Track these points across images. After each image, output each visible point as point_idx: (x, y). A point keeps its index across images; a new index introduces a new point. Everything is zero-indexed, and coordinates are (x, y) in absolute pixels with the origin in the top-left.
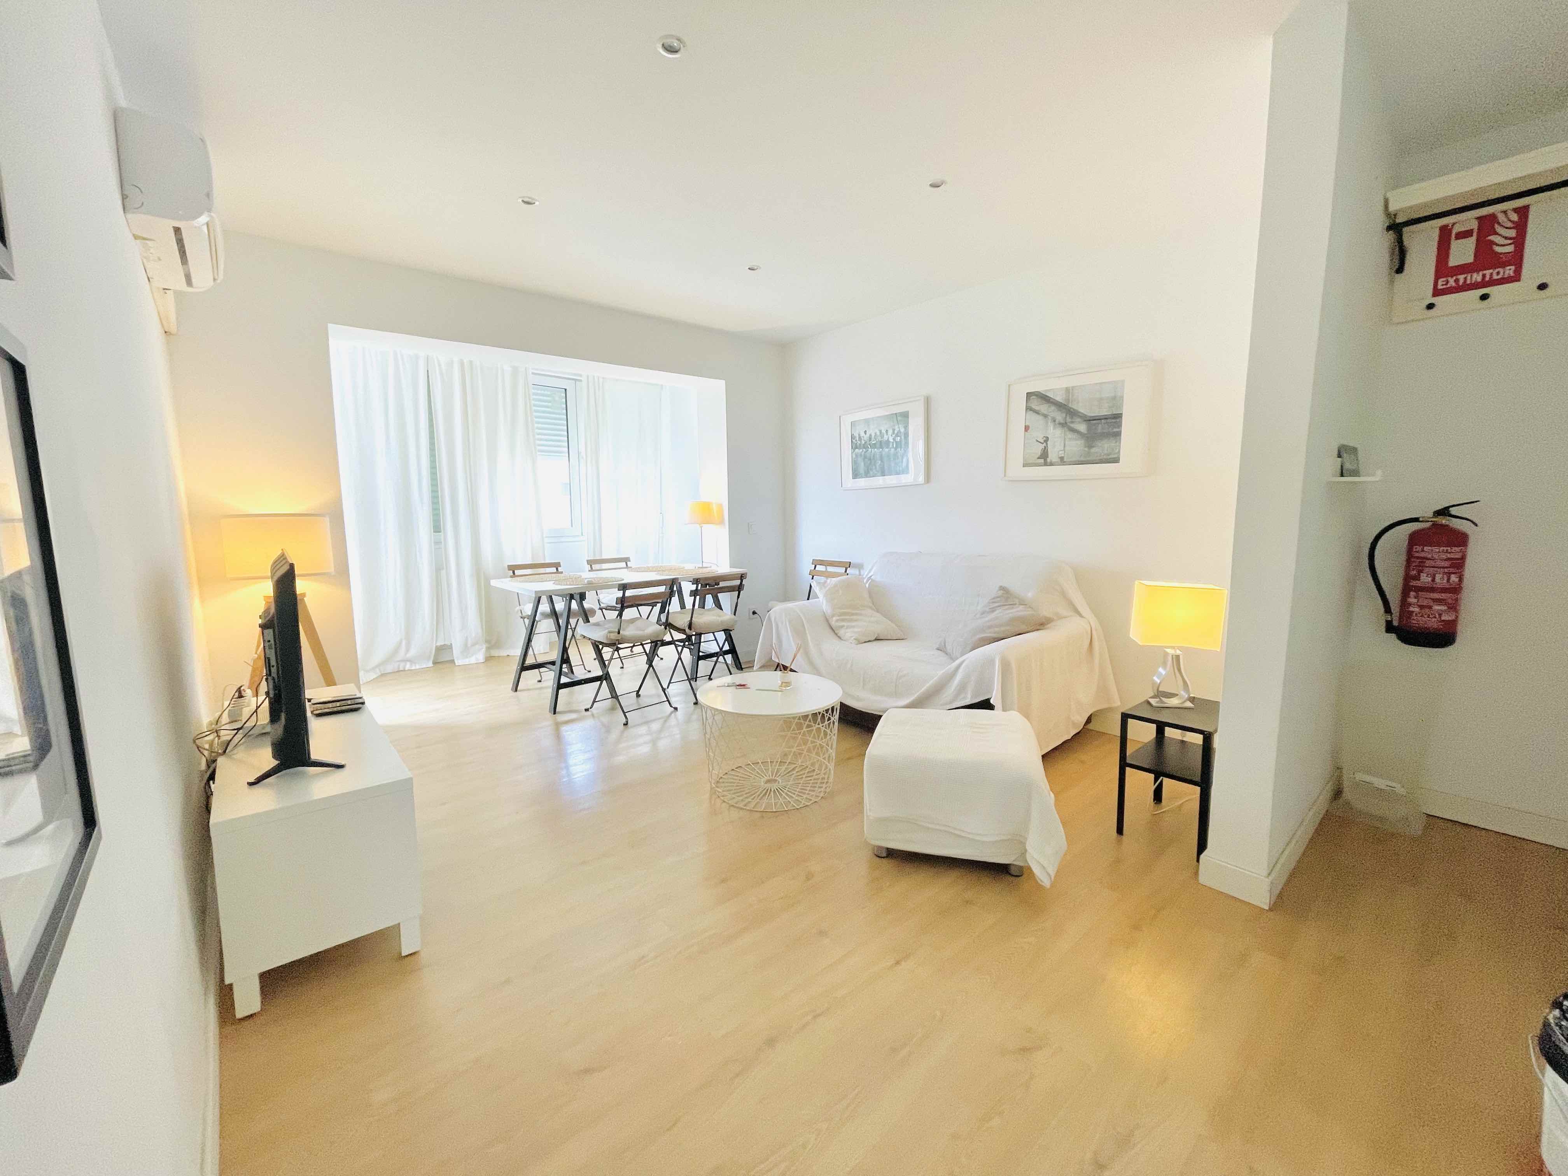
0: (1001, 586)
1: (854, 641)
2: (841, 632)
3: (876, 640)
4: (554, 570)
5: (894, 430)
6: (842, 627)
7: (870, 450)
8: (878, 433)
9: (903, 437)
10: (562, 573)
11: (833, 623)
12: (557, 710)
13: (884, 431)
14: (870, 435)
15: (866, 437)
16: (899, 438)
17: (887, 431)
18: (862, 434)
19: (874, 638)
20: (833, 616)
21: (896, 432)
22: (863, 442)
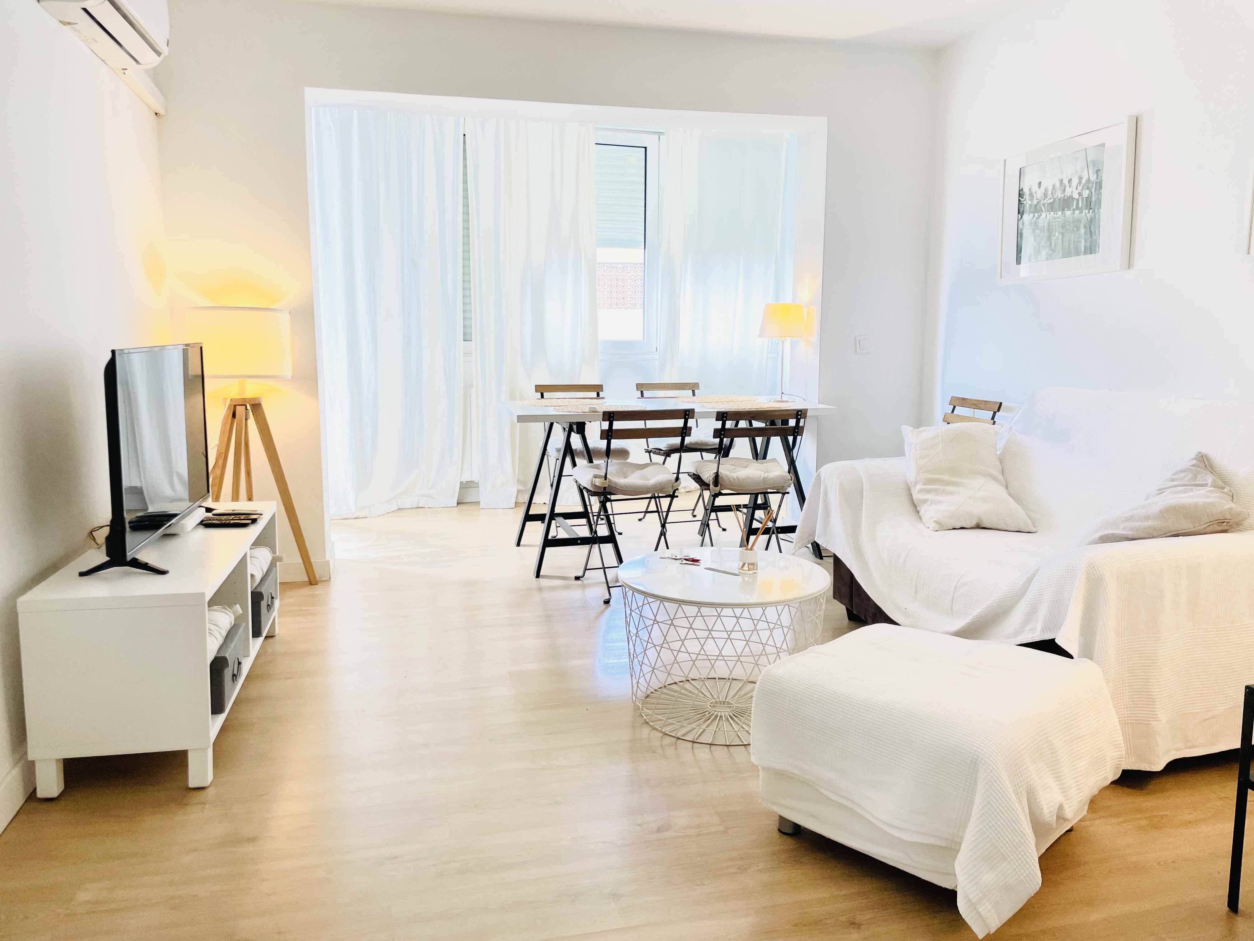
0: (1200, 453)
1: (934, 525)
2: (923, 509)
3: (979, 527)
4: (594, 394)
5: (1081, 178)
6: (925, 501)
7: (1044, 215)
8: (1058, 185)
9: (1093, 190)
10: (603, 398)
11: (916, 496)
12: (541, 574)
13: (1066, 182)
14: (1046, 190)
15: (1039, 193)
16: (1087, 191)
17: (1070, 181)
18: (1035, 188)
19: (973, 524)
20: (916, 483)
21: (1084, 181)
22: (1035, 202)
